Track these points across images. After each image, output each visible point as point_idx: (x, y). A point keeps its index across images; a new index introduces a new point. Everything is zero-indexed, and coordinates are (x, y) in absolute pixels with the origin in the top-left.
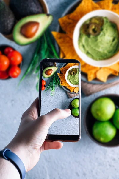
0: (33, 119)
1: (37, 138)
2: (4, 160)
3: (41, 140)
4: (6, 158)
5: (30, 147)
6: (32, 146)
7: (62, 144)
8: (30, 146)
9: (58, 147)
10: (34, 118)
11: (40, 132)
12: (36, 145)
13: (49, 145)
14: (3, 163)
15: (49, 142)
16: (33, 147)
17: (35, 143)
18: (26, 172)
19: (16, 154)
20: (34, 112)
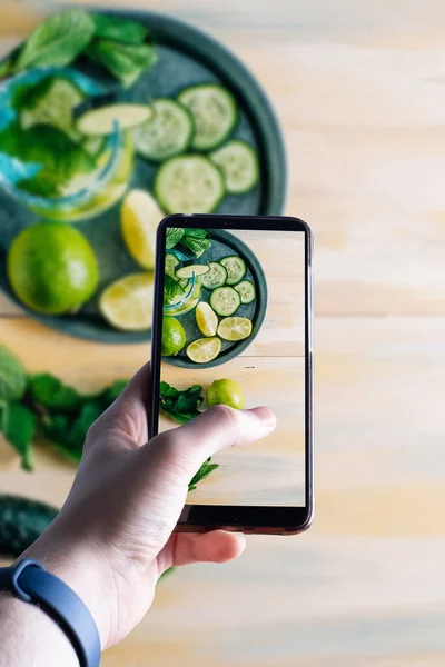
0: (127, 447)
1: (147, 521)
2: (17, 602)
3: (161, 526)
4: (27, 597)
5: (119, 555)
6: (125, 548)
7: (242, 541)
8: (116, 550)
9: (225, 553)
10: (132, 443)
11: (157, 495)
12: (141, 544)
13: (190, 544)
14: (12, 614)
15: (191, 535)
16: (128, 553)
17: (137, 538)
18: (102, 649)
19: (64, 581)
20: (134, 418)
